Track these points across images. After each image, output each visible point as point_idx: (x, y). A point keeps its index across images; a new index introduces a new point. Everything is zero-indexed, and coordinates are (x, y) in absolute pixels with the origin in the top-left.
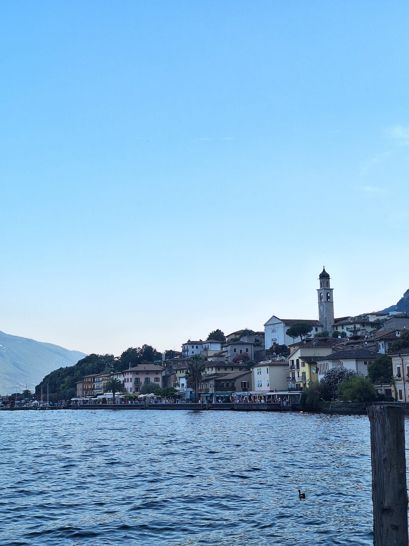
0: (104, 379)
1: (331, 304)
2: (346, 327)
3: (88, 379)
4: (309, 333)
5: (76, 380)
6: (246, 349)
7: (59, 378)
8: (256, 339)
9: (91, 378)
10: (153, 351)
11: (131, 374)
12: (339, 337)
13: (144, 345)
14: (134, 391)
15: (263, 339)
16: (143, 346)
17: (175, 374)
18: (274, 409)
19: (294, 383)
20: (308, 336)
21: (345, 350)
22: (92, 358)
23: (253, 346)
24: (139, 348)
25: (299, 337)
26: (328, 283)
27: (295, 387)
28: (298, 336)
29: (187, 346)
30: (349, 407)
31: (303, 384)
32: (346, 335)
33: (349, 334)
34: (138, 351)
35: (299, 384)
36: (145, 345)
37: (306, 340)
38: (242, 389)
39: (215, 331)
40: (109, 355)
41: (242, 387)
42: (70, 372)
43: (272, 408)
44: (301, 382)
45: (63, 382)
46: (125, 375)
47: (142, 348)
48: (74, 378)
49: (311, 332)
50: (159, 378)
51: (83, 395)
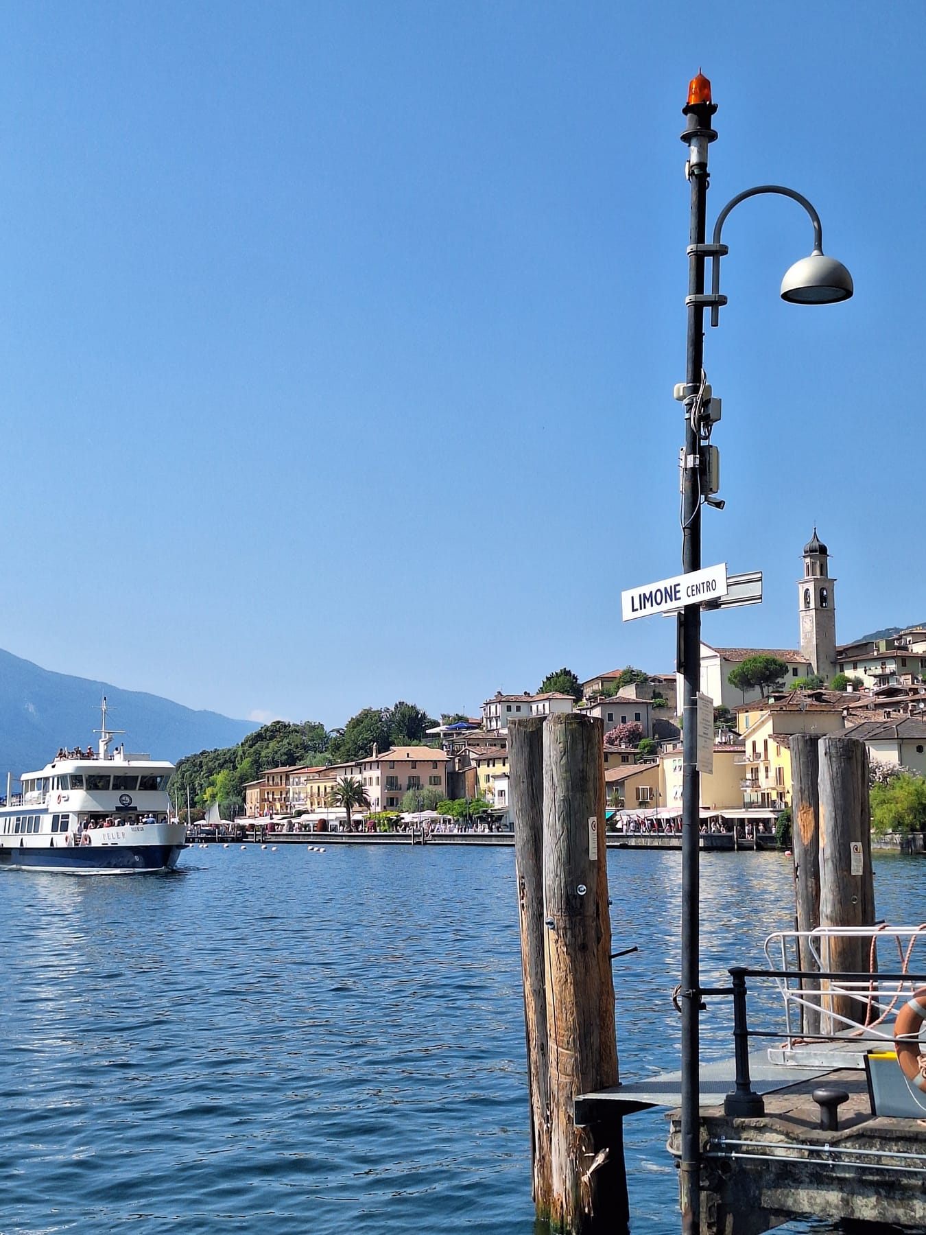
0: (311, 778)
1: (830, 614)
2: (864, 666)
3: (273, 777)
4: (780, 680)
5: (243, 779)
6: (636, 714)
7: (202, 773)
8: (654, 691)
9: (281, 774)
10: (420, 716)
11: (378, 768)
12: (850, 689)
13: (398, 703)
14: (385, 805)
15: (671, 692)
16: (396, 705)
17: (476, 768)
18: (719, 845)
19: (756, 791)
20: (777, 687)
21: (873, 721)
22: (278, 730)
23: (650, 707)
24: (387, 710)
25: (757, 688)
26: (825, 566)
27: (760, 800)
28: (753, 687)
29: (496, 706)
30: (886, 843)
31: (778, 793)
32: (863, 684)
33: (869, 682)
34: (385, 716)
35: (768, 794)
36: (400, 703)
37: (775, 697)
38: (638, 803)
39: (558, 671)
40: (313, 724)
41: (638, 798)
42: (225, 762)
43: (715, 845)
44: (773, 789)
45: (212, 784)
46: (363, 769)
47: (393, 710)
48: (237, 774)
49: (783, 678)
50: (440, 777)
51: (261, 812)
